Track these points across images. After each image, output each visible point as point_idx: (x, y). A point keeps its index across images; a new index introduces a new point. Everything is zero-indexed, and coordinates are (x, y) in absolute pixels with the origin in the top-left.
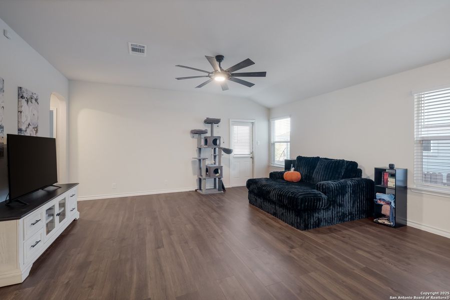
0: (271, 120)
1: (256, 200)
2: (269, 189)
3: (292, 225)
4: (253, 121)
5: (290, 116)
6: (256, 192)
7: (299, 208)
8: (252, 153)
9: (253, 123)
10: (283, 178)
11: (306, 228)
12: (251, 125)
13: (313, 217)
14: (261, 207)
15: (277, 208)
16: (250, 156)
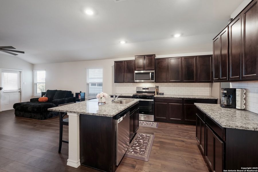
0: (34, 71)
1: (20, 113)
2: (27, 106)
3: (39, 119)
4: (20, 70)
5: (45, 70)
6: (20, 109)
7: (42, 111)
8: (20, 89)
9: (20, 72)
10: (38, 101)
11: (45, 118)
12: (19, 73)
13: (49, 114)
14: (23, 116)
15: (32, 114)
16: (18, 91)
